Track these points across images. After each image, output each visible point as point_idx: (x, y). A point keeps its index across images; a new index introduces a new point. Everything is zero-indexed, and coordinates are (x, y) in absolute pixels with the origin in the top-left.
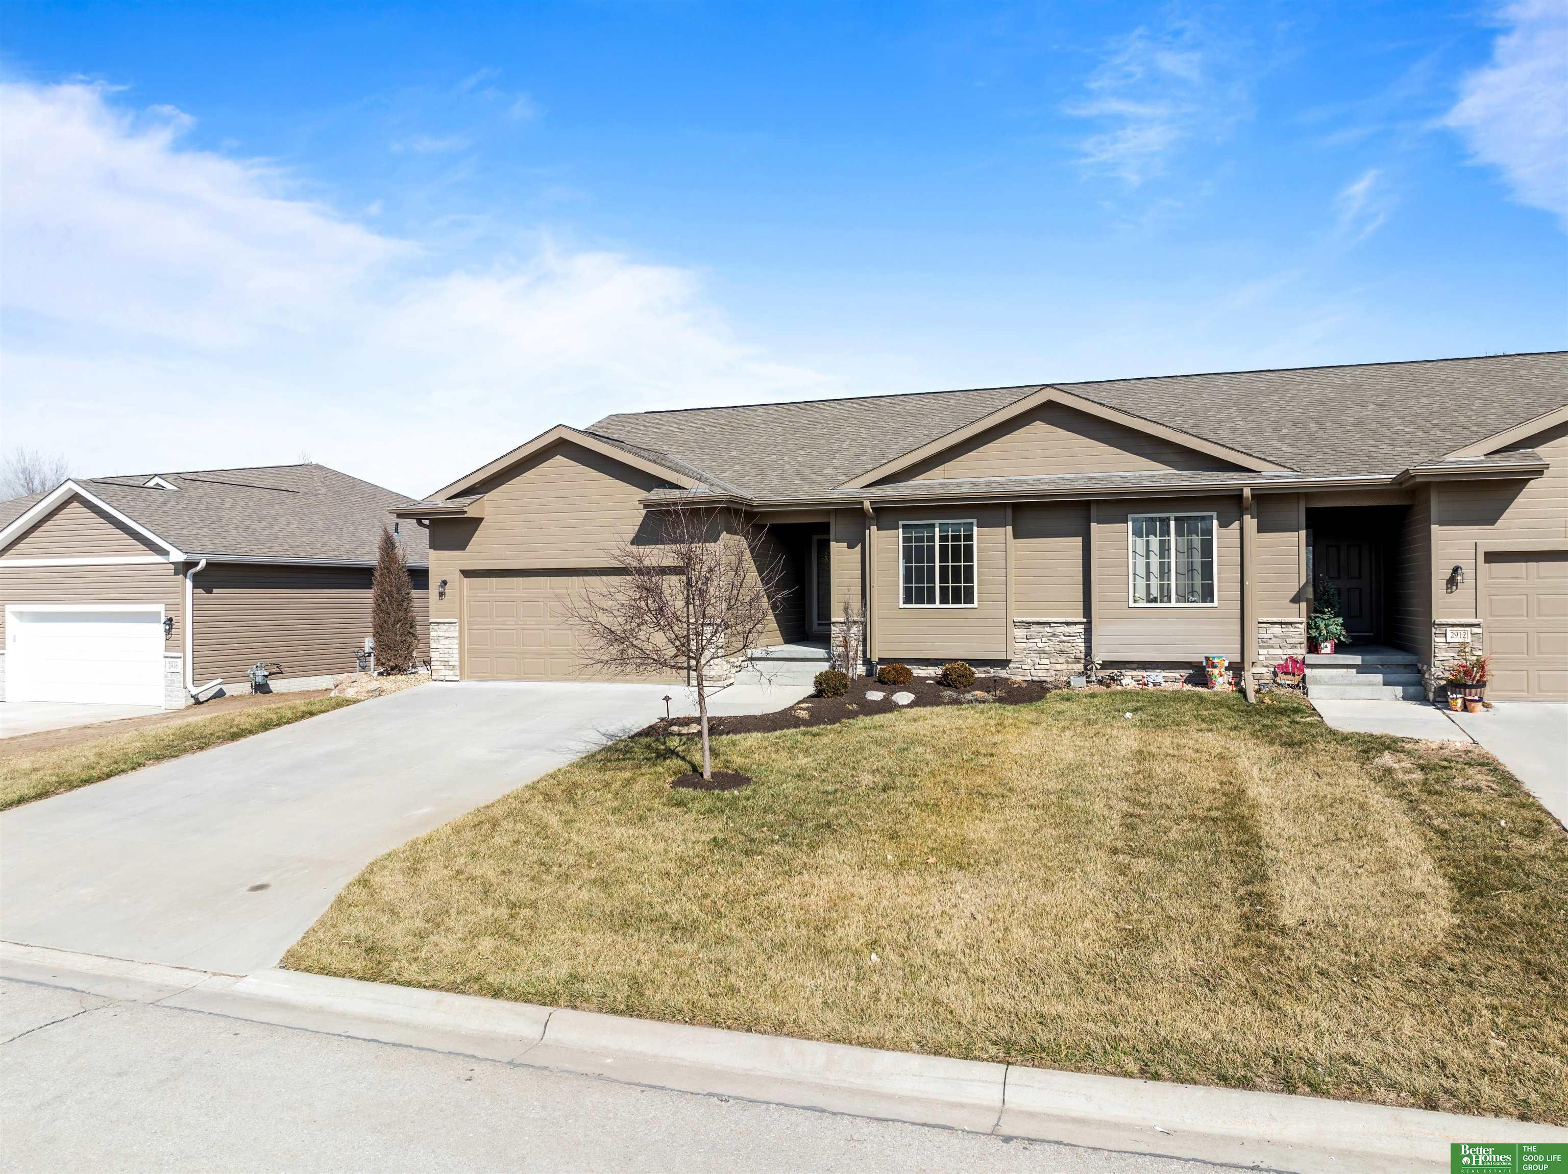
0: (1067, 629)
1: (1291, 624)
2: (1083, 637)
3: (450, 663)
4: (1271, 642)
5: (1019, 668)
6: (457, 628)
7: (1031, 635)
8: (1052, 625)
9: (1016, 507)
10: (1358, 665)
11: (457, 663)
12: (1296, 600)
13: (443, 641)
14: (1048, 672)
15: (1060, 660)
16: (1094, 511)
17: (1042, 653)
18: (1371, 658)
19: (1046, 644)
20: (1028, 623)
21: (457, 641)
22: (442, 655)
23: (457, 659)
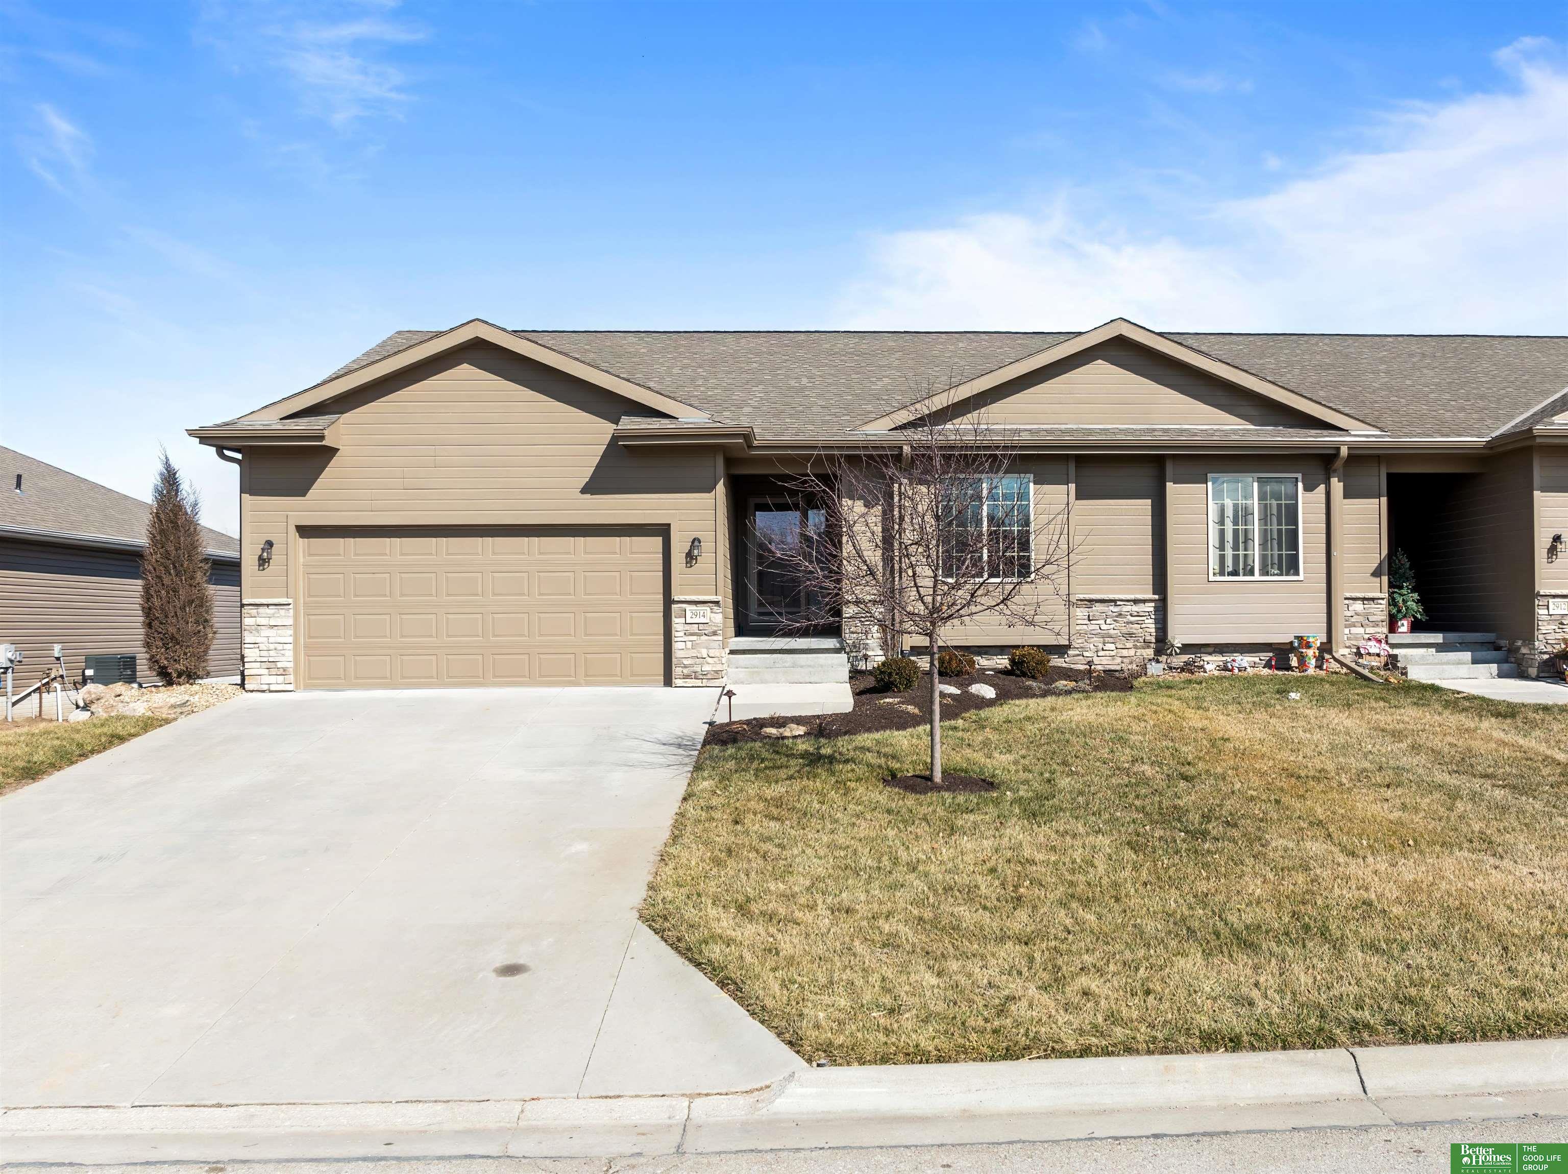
0: (1135, 608)
1: (1373, 599)
2: (1153, 617)
3: (279, 665)
4: (1353, 620)
5: (1078, 655)
6: (291, 611)
7: (1094, 615)
8: (1118, 603)
9: (1081, 460)
10: (1438, 644)
11: (291, 665)
12: (1377, 573)
13: (266, 632)
14: (1113, 659)
15: (1129, 645)
16: (1170, 469)
17: (1106, 637)
18: (1453, 636)
19: (1112, 626)
20: (1090, 601)
21: (291, 632)
22: (263, 654)
23: (291, 659)
